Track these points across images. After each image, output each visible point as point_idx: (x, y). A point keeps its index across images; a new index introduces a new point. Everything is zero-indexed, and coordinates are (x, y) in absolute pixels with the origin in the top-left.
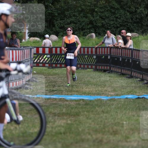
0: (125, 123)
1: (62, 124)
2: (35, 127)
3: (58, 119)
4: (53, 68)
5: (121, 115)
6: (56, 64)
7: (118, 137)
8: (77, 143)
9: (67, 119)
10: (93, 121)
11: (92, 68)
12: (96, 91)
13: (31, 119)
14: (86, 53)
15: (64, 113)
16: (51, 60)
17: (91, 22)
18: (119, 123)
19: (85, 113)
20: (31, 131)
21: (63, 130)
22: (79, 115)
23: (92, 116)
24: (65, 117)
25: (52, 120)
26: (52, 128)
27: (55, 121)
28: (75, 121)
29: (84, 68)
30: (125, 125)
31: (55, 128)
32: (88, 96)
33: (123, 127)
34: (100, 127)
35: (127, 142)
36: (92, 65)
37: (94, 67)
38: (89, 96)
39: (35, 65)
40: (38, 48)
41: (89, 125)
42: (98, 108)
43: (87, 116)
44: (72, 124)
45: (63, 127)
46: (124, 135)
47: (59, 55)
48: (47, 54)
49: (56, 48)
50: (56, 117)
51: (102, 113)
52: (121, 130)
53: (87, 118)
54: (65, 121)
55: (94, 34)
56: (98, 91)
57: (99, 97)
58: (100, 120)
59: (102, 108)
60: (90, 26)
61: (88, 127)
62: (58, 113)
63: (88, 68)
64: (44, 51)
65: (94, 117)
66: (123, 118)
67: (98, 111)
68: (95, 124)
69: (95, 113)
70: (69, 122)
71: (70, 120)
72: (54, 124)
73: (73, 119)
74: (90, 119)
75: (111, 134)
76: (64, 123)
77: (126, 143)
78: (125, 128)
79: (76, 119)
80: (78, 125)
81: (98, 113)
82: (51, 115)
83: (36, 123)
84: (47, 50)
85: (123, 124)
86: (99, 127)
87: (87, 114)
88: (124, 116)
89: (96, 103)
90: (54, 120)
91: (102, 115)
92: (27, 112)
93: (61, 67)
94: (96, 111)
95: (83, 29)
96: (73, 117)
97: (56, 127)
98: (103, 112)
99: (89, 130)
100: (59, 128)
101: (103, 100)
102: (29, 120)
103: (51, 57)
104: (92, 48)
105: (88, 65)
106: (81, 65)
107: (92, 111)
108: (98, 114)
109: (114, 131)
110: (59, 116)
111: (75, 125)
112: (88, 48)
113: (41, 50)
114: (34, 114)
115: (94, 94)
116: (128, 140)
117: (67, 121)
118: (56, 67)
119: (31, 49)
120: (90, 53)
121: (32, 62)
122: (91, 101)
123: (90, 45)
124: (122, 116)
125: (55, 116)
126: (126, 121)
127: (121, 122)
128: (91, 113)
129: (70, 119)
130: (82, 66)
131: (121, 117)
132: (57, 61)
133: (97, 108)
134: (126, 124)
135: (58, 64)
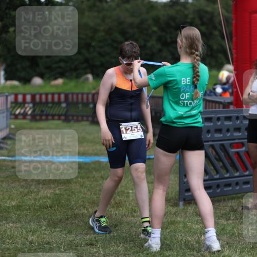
0: (131, 191)
1: (49, 195)
2: (12, 199)
3: (42, 188)
4: (36, 120)
5: (126, 181)
6: (41, 116)
7: (122, 211)
8: (67, 219)
9: (54, 188)
10: (89, 190)
11: (87, 120)
12: (93, 150)
13: (7, 189)
14: (80, 100)
15: (51, 180)
16: (34, 111)
17: (87, 61)
18: (123, 192)
19: (79, 179)
20: (7, 205)
21: (49, 202)
22: (71, 183)
23: (87, 183)
24: (53, 186)
25: (36, 190)
26: (35, 199)
27: (39, 191)
28: (65, 191)
29: (78, 121)
30: (131, 195)
31: (39, 201)
32: (82, 157)
33: (128, 197)
34: (99, 197)
35: (133, 216)
36: (87, 117)
37: (90, 119)
38: (84, 157)
39: (13, 117)
40: (16, 96)
41: (84, 196)
42: (96, 172)
43: (82, 184)
44: (61, 195)
45: (50, 198)
46: (130, 207)
47: (44, 103)
48: (28, 103)
49: (41, 95)
50: (41, 186)
51: (101, 179)
52: (125, 202)
53: (82, 186)
54: (52, 191)
55: (90, 76)
56: (96, 151)
57: (97, 158)
58: (98, 188)
59: (100, 172)
60: (85, 65)
61: (83, 198)
62: (43, 181)
63: (82, 120)
64: (24, 99)
65: (91, 185)
66: (128, 185)
67: (96, 176)
68: (91, 194)
69: (92, 180)
70: (57, 192)
71: (58, 189)
72: (38, 195)
73: (62, 187)
74: (86, 187)
75: (113, 207)
76: (51, 193)
77: (132, 218)
78: (131, 198)
79: (67, 188)
80: (69, 195)
81: (96, 179)
82: (34, 183)
83: (14, 193)
84: (28, 98)
85: (128, 193)
86: (97, 198)
87: (81, 181)
88: (129, 182)
89: (93, 166)
90: (38, 189)
91: (101, 182)
92: (2, 179)
93: (47, 119)
94: (93, 177)
95: (76, 69)
96: (62, 186)
97: (41, 198)
98: (102, 177)
99: (83, 202)
100: (44, 200)
101: (103, 162)
102: (5, 190)
103: (34, 106)
104: (88, 94)
105: (83, 116)
106: (73, 116)
107: (88, 178)
108: (97, 181)
109: (116, 203)
110: (44, 184)
111: (66, 196)
112: (83, 94)
113: (20, 98)
114: (11, 182)
115: (90, 155)
116: (136, 214)
117: (55, 190)
118: (41, 120)
119: (7, 97)
120: (85, 100)
121: (9, 114)
122: (86, 164)
123: (86, 90)
124: (128, 183)
125: (39, 184)
126: (132, 190)
127: (126, 191)
128: (86, 179)
129: (59, 187)
130: (75, 118)
131: (126, 185)
132: (42, 111)
133: (94, 173)
134: (132, 193)
135: (43, 115)
